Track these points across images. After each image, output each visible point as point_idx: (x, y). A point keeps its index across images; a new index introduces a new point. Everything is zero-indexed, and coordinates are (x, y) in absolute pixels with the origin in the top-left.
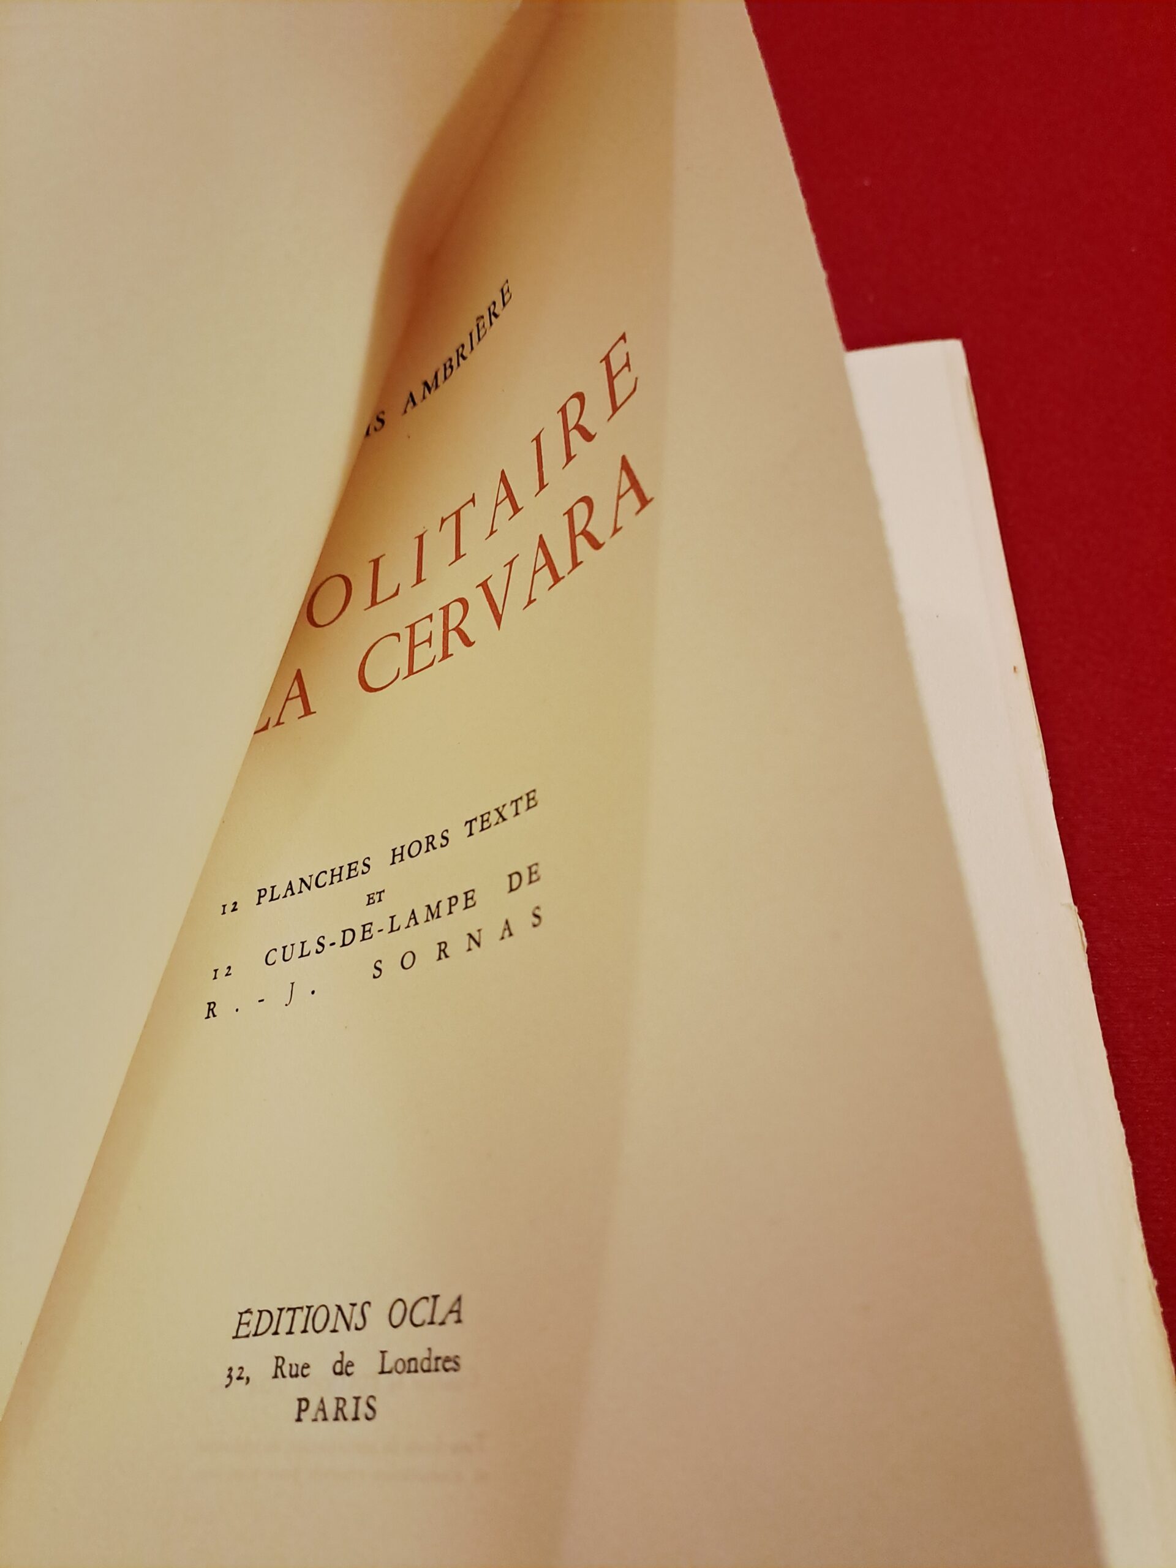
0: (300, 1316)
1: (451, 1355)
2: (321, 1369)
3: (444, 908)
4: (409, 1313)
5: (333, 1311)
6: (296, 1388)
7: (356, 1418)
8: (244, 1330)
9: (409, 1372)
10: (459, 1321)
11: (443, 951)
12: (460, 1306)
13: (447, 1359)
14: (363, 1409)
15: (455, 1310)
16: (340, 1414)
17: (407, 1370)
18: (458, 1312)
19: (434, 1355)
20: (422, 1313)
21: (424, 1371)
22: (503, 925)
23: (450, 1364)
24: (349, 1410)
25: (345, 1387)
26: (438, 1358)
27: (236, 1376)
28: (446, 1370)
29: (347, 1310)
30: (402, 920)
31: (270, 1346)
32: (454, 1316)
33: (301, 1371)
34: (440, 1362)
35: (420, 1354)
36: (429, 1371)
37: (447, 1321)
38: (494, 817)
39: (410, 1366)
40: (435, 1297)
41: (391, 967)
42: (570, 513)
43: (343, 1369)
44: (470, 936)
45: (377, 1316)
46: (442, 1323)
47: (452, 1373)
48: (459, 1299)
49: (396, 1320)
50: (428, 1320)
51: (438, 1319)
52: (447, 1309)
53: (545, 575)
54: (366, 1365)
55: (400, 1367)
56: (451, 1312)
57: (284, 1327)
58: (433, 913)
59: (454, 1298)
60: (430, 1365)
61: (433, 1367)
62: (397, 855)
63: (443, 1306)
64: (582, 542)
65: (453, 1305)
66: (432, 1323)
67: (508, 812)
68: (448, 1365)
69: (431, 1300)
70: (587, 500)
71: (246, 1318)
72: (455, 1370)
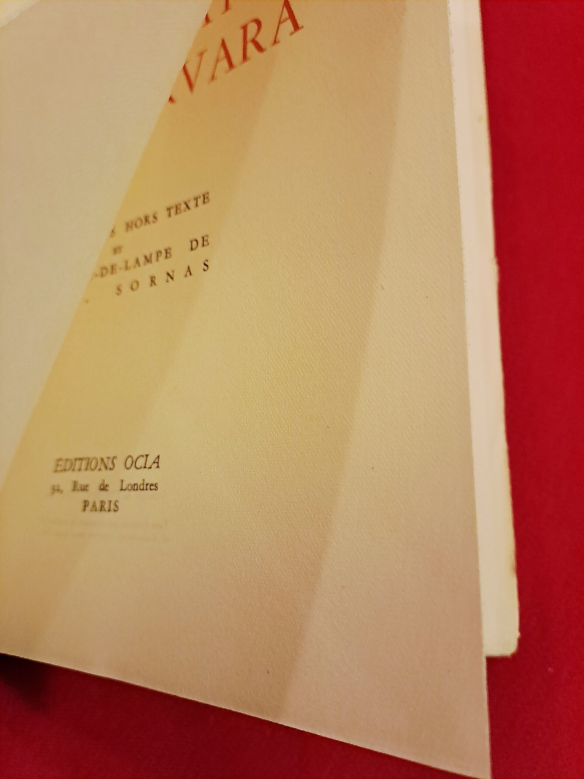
0: (84, 463)
1: (154, 483)
2: (94, 487)
3: (154, 257)
4: (134, 463)
5: (99, 461)
6: (83, 496)
7: (109, 510)
8: (59, 469)
9: (134, 490)
10: (158, 467)
11: (153, 281)
12: (158, 460)
13: (152, 485)
14: (113, 507)
15: (157, 461)
16: (102, 508)
17: (133, 488)
18: (158, 463)
19: (146, 483)
20: (140, 463)
21: (141, 490)
22: (186, 268)
23: (154, 487)
24: (106, 507)
25: (104, 496)
26: (147, 485)
27: (56, 489)
28: (151, 490)
29: (106, 460)
30: (131, 263)
31: (71, 476)
32: (156, 465)
33: (85, 488)
34: (148, 487)
35: (139, 482)
36: (143, 489)
37: (152, 467)
38: (183, 206)
39: (135, 487)
40: (147, 456)
41: (126, 289)
42: (245, 28)
43: (104, 488)
44: (168, 274)
45: (119, 463)
46: (150, 468)
47: (154, 491)
48: (158, 457)
49: (128, 465)
50: (143, 466)
51: (148, 465)
52: (153, 461)
53: (224, 63)
54: (114, 486)
55: (130, 487)
56: (154, 462)
57: (77, 467)
58: (148, 260)
59: (156, 456)
60: (144, 487)
61: (145, 488)
62: (129, 226)
63: (151, 460)
64: (251, 47)
65: (156, 460)
66: (145, 467)
67: (192, 204)
68: (152, 487)
69: (145, 457)
70: (258, 22)
71: (60, 463)
72: (155, 490)
